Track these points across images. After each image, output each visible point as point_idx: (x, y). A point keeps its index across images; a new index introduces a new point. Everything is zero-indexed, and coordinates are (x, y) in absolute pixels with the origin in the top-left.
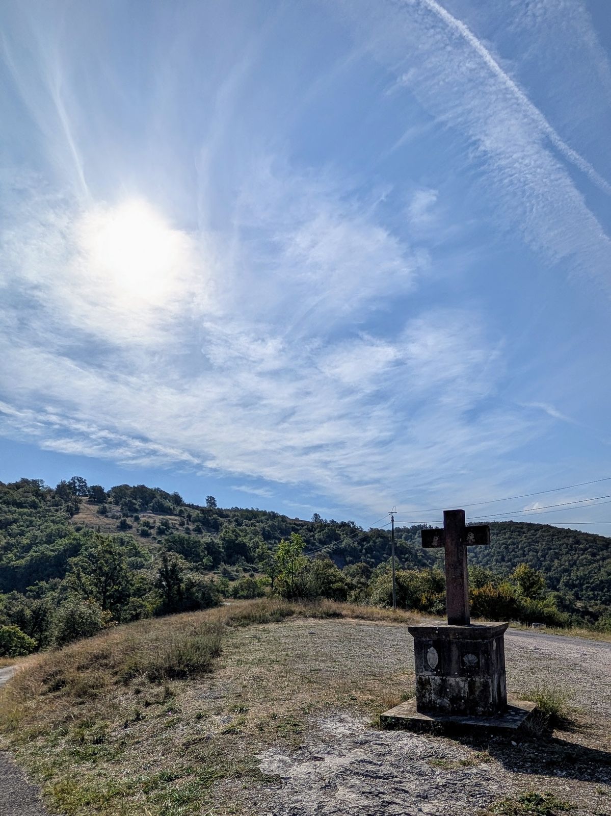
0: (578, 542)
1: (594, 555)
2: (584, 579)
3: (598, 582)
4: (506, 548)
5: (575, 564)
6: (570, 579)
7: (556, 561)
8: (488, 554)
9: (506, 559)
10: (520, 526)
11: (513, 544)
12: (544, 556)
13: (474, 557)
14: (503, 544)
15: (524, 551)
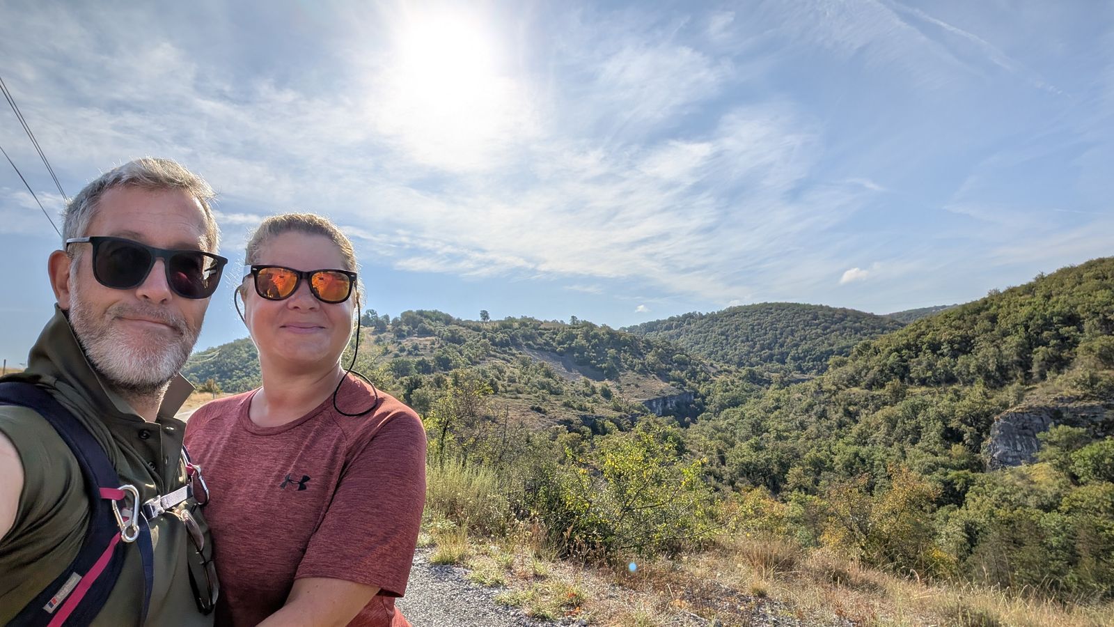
0: (816, 318)
1: (825, 328)
2: (808, 352)
3: (819, 354)
4: (753, 329)
5: (805, 339)
6: (797, 353)
7: (790, 337)
8: (736, 336)
9: (750, 339)
10: (770, 307)
11: (759, 324)
12: (781, 334)
13: (724, 339)
14: (750, 325)
15: (766, 330)
